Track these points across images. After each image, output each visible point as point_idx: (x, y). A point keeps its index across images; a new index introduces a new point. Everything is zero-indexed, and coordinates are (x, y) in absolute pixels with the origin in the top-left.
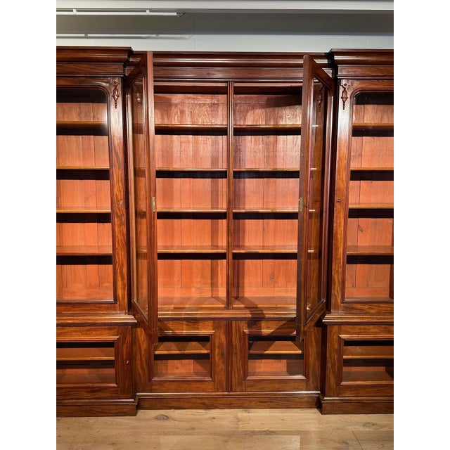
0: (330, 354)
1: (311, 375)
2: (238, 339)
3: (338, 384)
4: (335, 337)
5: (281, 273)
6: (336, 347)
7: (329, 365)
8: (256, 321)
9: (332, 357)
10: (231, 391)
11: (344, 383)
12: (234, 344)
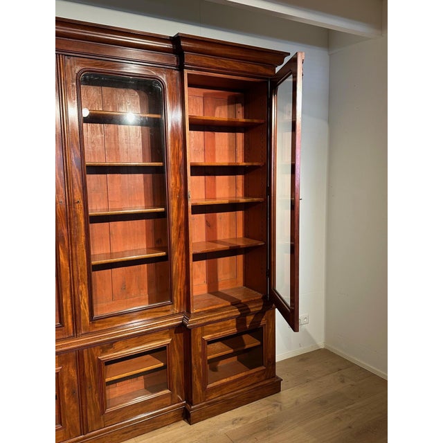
0: (195, 360)
1: (175, 387)
2: (92, 369)
3: (204, 388)
4: (199, 340)
5: (134, 281)
6: (200, 350)
7: (195, 371)
8: (112, 343)
9: (197, 361)
10: (88, 432)
11: (210, 386)
12: (87, 376)
